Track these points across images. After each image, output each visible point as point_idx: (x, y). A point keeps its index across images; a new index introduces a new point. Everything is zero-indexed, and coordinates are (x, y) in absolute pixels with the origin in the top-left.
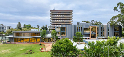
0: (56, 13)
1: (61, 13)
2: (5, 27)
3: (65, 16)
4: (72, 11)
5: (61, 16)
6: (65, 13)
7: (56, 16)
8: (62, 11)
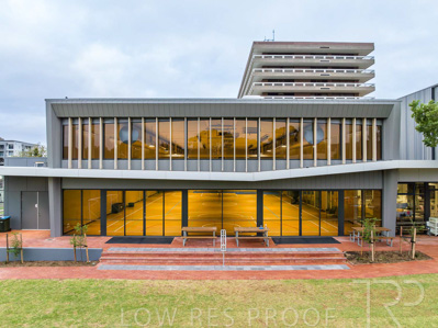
0: (283, 59)
1: (315, 60)
2: (11, 147)
3: (335, 74)
4: (372, 45)
5: (315, 73)
6: (335, 60)
7: (284, 73)
8: (317, 48)
